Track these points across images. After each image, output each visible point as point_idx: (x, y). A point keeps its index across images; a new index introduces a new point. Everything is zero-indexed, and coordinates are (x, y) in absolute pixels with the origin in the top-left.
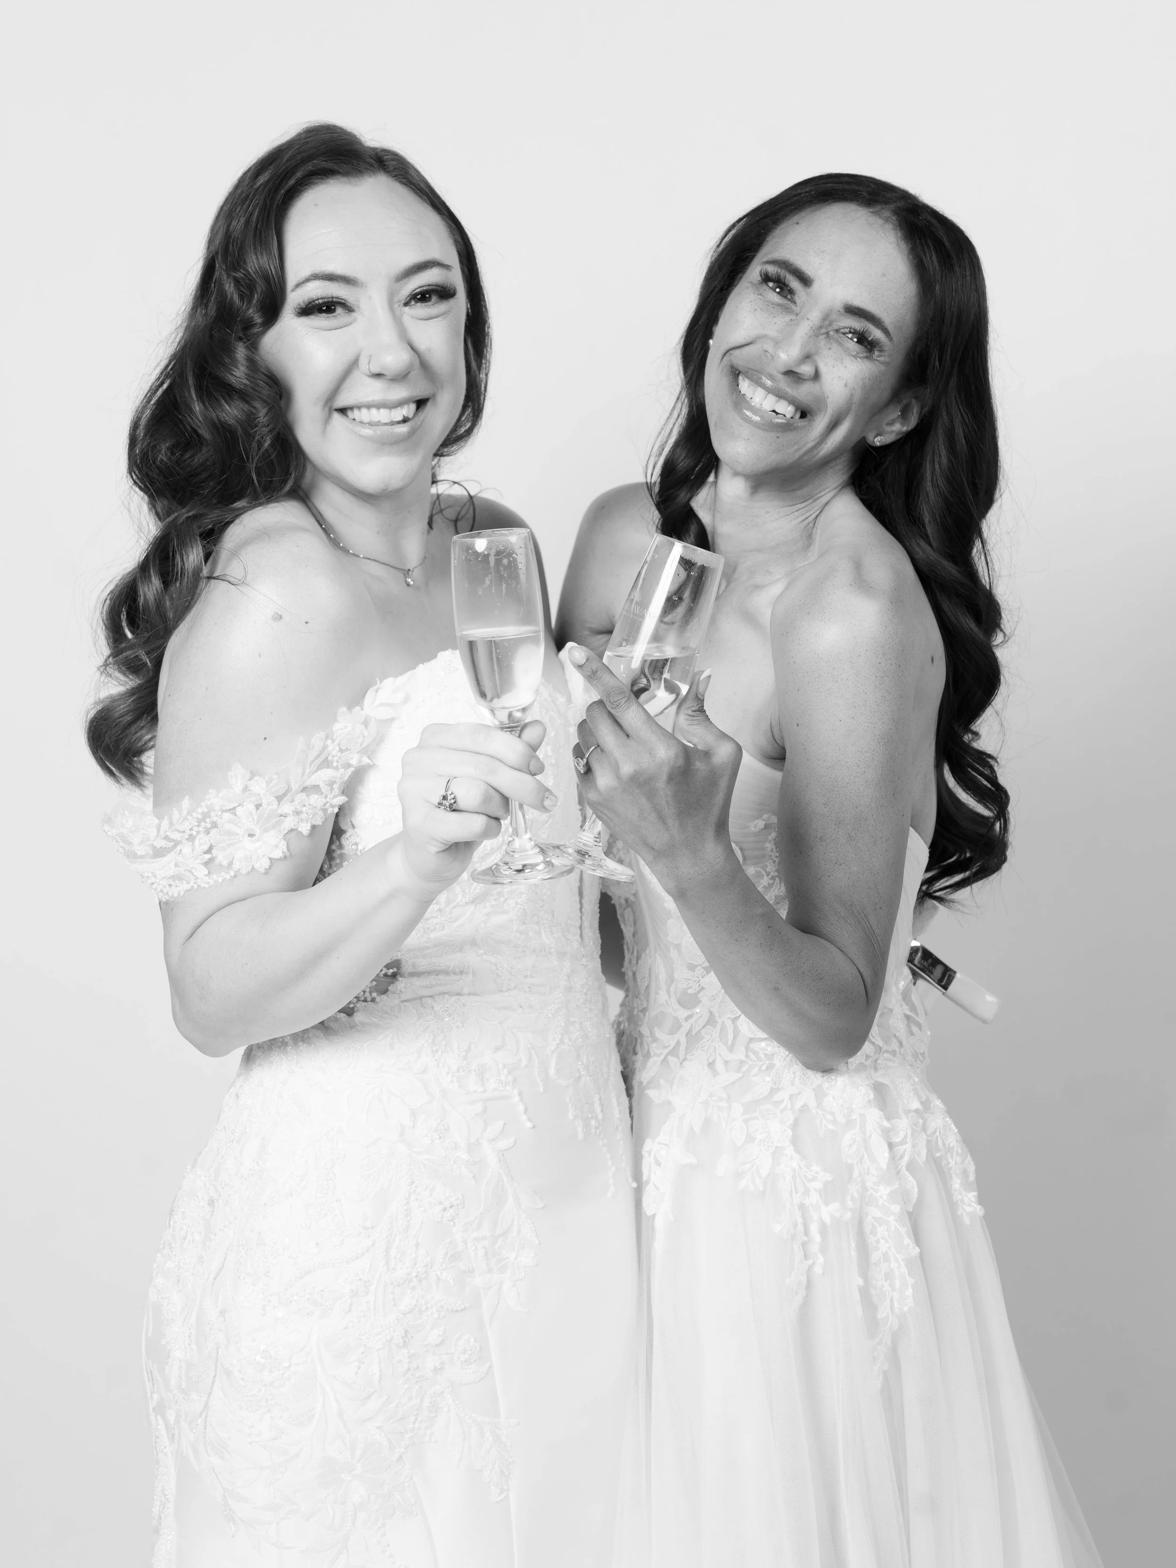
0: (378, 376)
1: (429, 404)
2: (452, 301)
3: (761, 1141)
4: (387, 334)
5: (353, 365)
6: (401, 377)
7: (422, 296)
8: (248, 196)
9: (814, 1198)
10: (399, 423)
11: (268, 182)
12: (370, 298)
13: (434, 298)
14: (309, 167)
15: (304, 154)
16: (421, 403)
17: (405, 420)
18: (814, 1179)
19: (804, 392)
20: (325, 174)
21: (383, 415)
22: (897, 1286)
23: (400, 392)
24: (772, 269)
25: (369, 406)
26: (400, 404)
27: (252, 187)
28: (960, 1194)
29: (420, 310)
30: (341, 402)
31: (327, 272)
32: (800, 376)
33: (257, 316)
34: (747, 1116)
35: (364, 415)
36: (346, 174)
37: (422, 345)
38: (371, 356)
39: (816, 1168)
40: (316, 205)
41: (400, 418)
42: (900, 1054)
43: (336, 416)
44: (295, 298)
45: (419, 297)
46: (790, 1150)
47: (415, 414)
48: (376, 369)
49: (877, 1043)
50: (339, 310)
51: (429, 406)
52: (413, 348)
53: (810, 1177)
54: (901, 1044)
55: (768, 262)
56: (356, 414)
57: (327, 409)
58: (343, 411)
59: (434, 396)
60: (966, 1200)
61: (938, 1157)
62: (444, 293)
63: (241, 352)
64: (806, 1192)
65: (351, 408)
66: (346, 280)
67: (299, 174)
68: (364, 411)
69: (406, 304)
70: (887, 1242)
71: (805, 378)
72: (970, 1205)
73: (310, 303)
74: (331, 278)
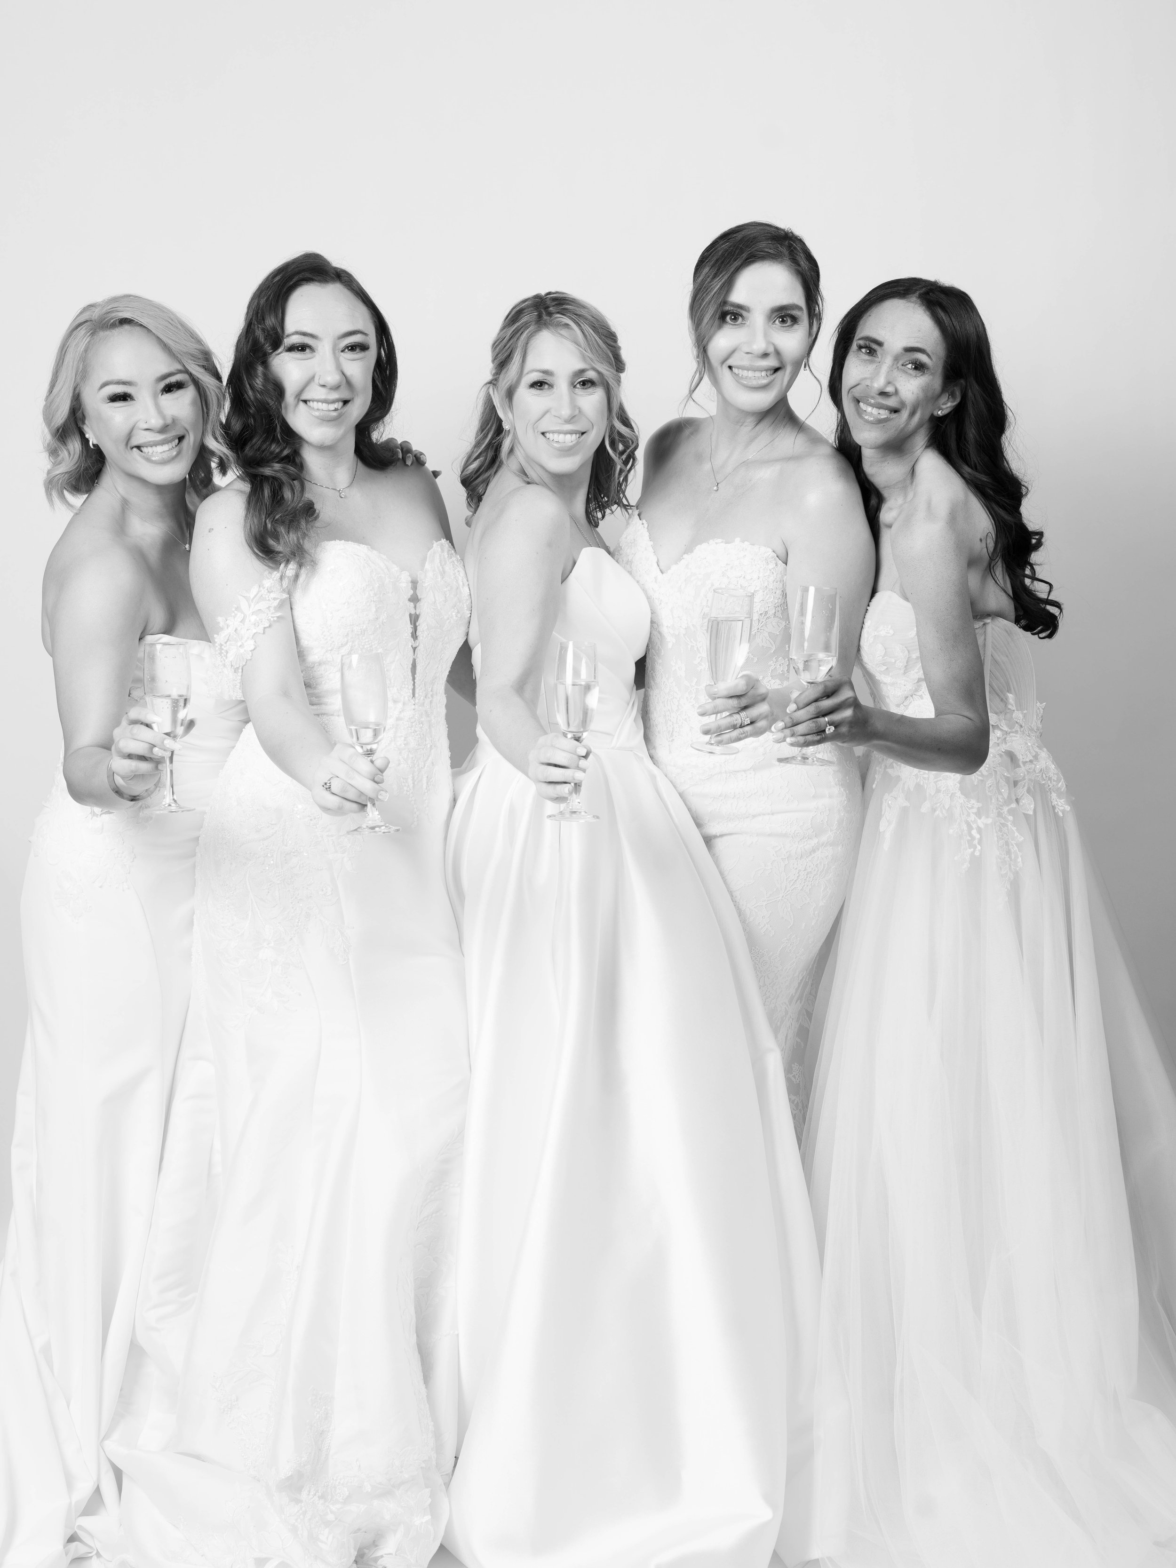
0: (324, 386)
1: (350, 403)
2: (367, 353)
3: (944, 791)
4: (330, 365)
5: (312, 379)
6: (336, 388)
7: (352, 348)
8: (269, 286)
9: (973, 817)
10: (333, 410)
11: (279, 280)
12: (324, 346)
13: (358, 350)
14: (301, 276)
15: (300, 268)
16: (346, 402)
17: (336, 410)
18: (972, 807)
19: (892, 402)
20: (308, 280)
21: (324, 406)
22: (1013, 858)
23: (335, 396)
24: (862, 342)
25: (318, 401)
26: (333, 402)
27: (272, 282)
28: (1056, 801)
29: (349, 355)
30: (304, 397)
31: (303, 331)
32: (888, 394)
33: (270, 350)
34: (936, 780)
35: (315, 405)
36: (319, 281)
37: (348, 372)
38: (320, 376)
39: (973, 801)
40: (302, 296)
41: (333, 409)
42: (1021, 732)
43: (302, 404)
44: (288, 341)
45: (350, 348)
46: (959, 794)
47: (342, 407)
48: (322, 383)
49: (1004, 729)
50: (308, 350)
51: (350, 404)
52: (343, 374)
53: (970, 807)
54: (1021, 726)
55: (859, 339)
56: (311, 404)
57: (296, 400)
58: (305, 402)
59: (353, 399)
60: (1060, 804)
61: (1044, 784)
62: (363, 347)
63: (260, 369)
64: (969, 815)
65: (309, 401)
66: (312, 336)
67: (295, 280)
68: (315, 403)
69: (342, 351)
70: (1007, 835)
71: (890, 394)
72: (1062, 806)
73: (292, 345)
74: (304, 334)
